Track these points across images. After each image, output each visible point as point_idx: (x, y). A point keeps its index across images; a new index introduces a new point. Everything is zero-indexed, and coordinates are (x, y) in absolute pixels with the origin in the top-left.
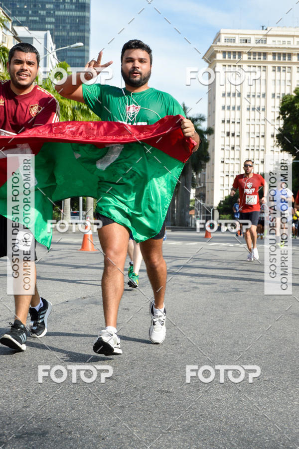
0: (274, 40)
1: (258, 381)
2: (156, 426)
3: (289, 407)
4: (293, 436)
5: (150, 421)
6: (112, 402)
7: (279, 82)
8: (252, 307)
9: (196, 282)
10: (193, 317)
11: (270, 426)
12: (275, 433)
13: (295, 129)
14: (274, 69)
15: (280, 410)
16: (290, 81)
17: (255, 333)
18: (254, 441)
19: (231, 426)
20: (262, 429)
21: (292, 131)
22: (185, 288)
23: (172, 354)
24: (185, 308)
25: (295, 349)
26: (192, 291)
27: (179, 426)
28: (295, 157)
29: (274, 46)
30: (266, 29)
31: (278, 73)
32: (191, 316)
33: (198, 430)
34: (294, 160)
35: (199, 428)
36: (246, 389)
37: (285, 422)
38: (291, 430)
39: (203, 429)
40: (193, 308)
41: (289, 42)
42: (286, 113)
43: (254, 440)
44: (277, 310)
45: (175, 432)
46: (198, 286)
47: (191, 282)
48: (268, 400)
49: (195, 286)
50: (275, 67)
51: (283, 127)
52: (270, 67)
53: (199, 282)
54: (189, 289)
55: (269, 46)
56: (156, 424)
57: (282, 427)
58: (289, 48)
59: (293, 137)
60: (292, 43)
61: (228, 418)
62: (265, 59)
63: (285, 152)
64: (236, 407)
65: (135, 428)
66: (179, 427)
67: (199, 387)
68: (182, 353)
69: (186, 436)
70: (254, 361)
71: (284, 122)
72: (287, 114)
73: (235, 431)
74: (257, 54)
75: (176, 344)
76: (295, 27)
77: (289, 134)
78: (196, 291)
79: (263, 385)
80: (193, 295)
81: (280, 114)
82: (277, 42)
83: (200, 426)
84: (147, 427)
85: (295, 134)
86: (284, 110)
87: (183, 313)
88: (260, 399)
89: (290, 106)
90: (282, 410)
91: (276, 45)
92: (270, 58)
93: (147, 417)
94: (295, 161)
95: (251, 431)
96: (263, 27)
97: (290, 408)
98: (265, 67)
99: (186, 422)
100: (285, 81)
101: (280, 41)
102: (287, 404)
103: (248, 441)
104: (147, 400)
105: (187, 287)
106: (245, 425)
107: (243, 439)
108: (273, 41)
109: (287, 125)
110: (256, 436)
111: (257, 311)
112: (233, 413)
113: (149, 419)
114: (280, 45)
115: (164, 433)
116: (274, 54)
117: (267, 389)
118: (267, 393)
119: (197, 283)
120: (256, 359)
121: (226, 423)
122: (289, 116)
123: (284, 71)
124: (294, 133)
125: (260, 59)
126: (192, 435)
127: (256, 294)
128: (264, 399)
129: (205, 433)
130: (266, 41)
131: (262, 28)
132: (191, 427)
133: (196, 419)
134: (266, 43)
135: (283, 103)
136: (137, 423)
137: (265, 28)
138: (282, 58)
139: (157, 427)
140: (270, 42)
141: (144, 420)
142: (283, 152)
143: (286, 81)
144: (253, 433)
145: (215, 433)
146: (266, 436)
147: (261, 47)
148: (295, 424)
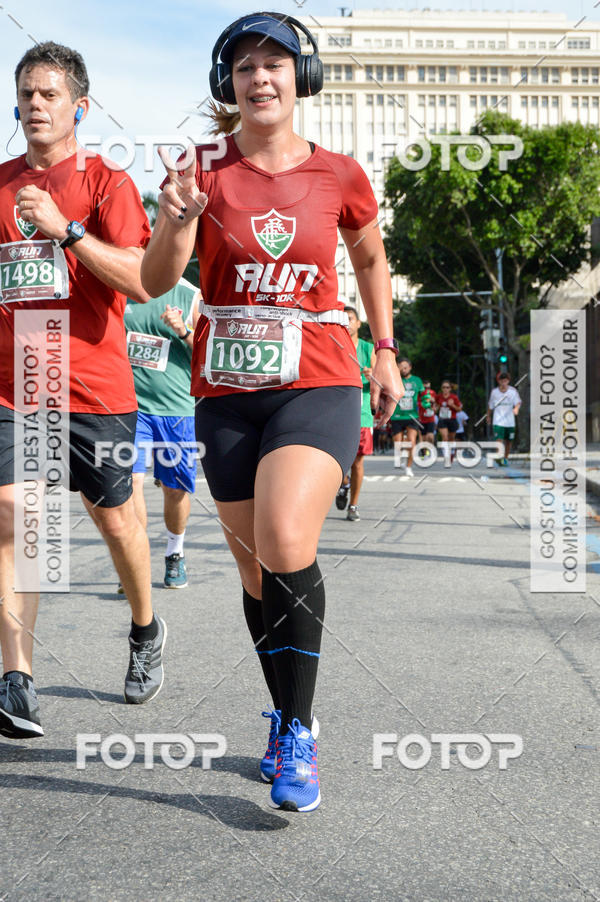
0: (368, 37)
1: (355, 766)
2: (140, 874)
3: (420, 818)
4: (431, 878)
5: (125, 864)
6: (43, 828)
7: (381, 127)
8: (338, 609)
9: (219, 560)
10: (212, 637)
11: (380, 861)
12: (391, 874)
13: (419, 228)
14: (370, 100)
15: (402, 825)
16: (404, 125)
17: (347, 664)
18: (348, 895)
19: (300, 866)
20: (364, 867)
21: (413, 231)
22: (196, 575)
23: (170, 718)
24: (195, 620)
25: (431, 694)
26: (210, 581)
27: (188, 871)
28: (421, 285)
29: (367, 50)
30: (350, 15)
31: (378, 109)
32: (208, 635)
33: (229, 878)
34: (420, 292)
35: (230, 874)
36: (330, 784)
37: (413, 851)
38: (426, 866)
39: (238, 876)
40: (213, 618)
41: (399, 43)
42: (398, 193)
43: (348, 892)
44: (392, 613)
45: (180, 885)
46: (223, 570)
47: (208, 561)
48: (376, 806)
49: (217, 570)
50: (371, 96)
51: (394, 224)
52: (361, 96)
53: (225, 560)
54: (202, 578)
55: (358, 51)
56: (138, 870)
57: (407, 862)
58: (399, 55)
59: (414, 243)
60: (405, 43)
61: (293, 850)
62: (350, 78)
63: (399, 276)
64: (309, 824)
65: (94, 881)
66: (187, 874)
67: (228, 785)
68: (192, 716)
69: (203, 892)
70: (346, 723)
71: (395, 213)
72: (401, 195)
73: (308, 875)
74: (333, 68)
75: (178, 696)
76: (411, 11)
77: (406, 238)
78: (219, 580)
79: (364, 774)
80: (212, 590)
81: (386, 196)
82: (373, 42)
83: (233, 870)
84: (119, 878)
85: (419, 238)
86: (392, 186)
87: (192, 630)
88: (359, 805)
89: (406, 178)
90: (407, 825)
91: (371, 48)
92: (360, 76)
93: (119, 857)
94: (421, 295)
95: (342, 874)
96: (343, 10)
97: (423, 819)
98: (350, 95)
99: (204, 863)
100: (394, 124)
101: (380, 41)
102: (415, 812)
103: (335, 894)
104: (118, 820)
105: (198, 573)
106: (329, 862)
107: (325, 892)
108: (366, 40)
109: (402, 220)
110: (353, 884)
111: (350, 619)
112: (303, 837)
113: (124, 860)
114: (379, 48)
115: (156, 888)
116: (369, 68)
117: (374, 782)
118: (374, 790)
119: (219, 563)
120: (349, 721)
121: (288, 859)
122: (406, 200)
123: (391, 103)
124: (415, 237)
125: (338, 78)
126: (216, 890)
127: (347, 582)
128: (367, 804)
129: (244, 884)
130: (350, 40)
131: (340, 12)
132: (213, 872)
133: (224, 855)
134: (350, 44)
135: (390, 172)
136: (98, 870)
137: (347, 13)
138: (385, 75)
139: (141, 878)
140: (359, 42)
141: (114, 863)
142: (395, 277)
143: (397, 126)
144: (346, 877)
145: (266, 883)
146: (374, 882)
147: (340, 54)
148: (434, 854)
